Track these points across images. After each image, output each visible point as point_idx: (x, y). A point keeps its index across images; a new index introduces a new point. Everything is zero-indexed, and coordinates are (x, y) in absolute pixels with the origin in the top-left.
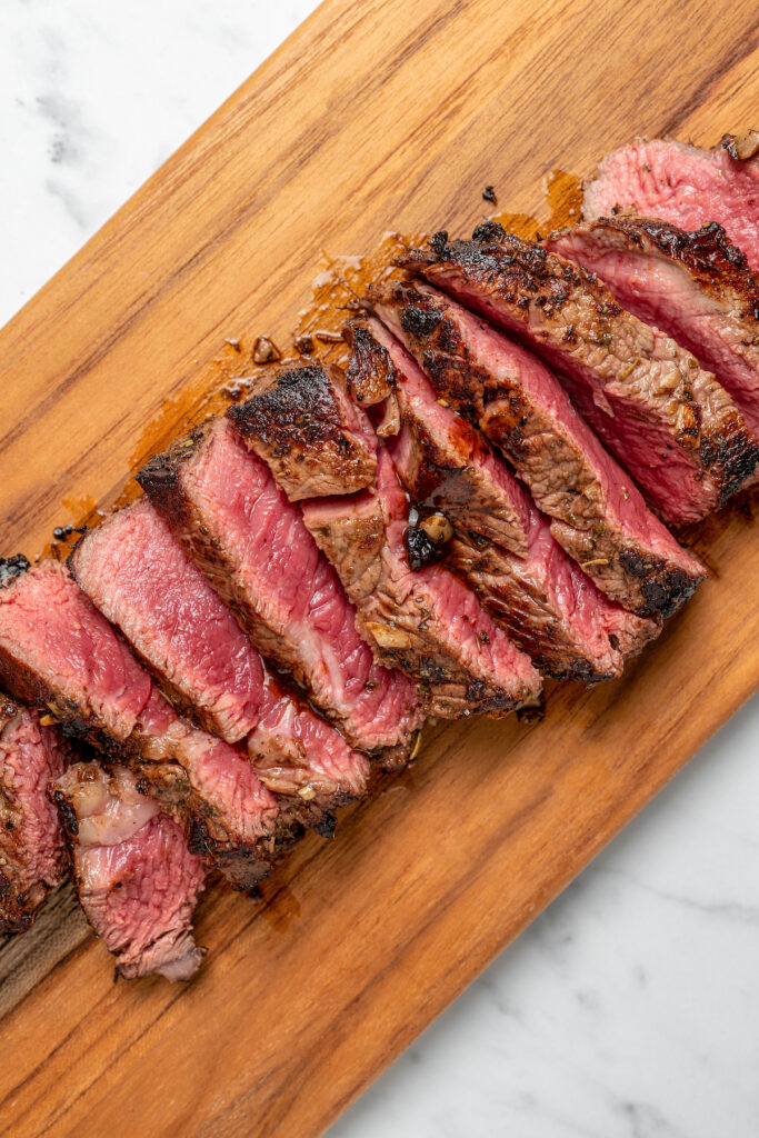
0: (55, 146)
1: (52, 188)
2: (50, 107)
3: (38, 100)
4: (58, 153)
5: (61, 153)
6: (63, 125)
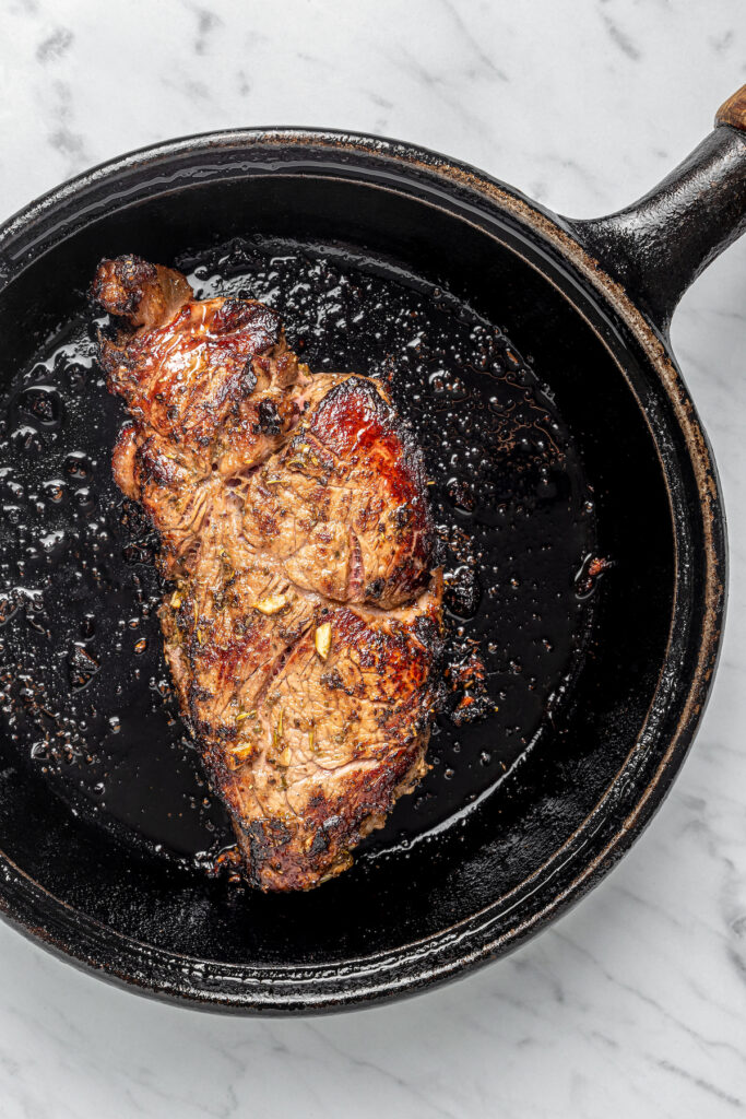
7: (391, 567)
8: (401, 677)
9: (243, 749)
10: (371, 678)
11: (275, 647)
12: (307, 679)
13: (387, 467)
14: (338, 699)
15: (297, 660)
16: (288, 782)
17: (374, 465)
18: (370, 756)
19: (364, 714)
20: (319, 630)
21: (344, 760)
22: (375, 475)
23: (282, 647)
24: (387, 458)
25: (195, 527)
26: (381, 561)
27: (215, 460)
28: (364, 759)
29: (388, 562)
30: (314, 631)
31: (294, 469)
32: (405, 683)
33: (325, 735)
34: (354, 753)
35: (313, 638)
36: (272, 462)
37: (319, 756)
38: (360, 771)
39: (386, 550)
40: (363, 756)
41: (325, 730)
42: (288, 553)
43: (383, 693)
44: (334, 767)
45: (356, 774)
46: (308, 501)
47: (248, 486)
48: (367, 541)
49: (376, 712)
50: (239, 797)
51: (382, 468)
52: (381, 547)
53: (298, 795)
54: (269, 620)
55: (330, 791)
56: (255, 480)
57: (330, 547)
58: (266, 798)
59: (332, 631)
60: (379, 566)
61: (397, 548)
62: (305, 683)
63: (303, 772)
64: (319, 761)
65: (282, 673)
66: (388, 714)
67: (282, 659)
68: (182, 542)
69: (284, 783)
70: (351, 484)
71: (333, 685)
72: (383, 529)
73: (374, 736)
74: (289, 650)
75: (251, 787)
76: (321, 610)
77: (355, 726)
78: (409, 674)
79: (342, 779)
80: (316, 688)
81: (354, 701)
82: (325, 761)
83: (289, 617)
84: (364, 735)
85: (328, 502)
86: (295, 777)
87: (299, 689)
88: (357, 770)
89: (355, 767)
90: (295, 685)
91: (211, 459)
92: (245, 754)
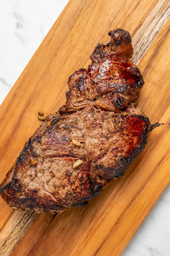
0: (17, 24)
1: (16, 34)
2: (15, 15)
3: (13, 13)
4: (17, 26)
5: (18, 26)
6: (19, 19)
7: (108, 167)
8: (83, 191)
9: (34, 161)
10: (77, 183)
11: (66, 151)
12: (64, 167)
13: (132, 145)
14: (65, 178)
15: (67, 160)
16: (34, 180)
17: (130, 141)
18: (57, 198)
19: (66, 188)
20: (79, 160)
21: (50, 191)
22: (128, 143)
23: (67, 153)
24: (134, 143)
25: (77, 108)
26: (107, 163)
27: (96, 98)
28: (54, 196)
29: (109, 164)
30: (78, 159)
31: (114, 121)
32: (82, 193)
33: (53, 182)
34: (54, 193)
35: (76, 160)
36: (111, 113)
37: (47, 184)
38: (51, 197)
39: (111, 162)
40: (55, 196)
41: (54, 181)
42: (92, 136)
43: (76, 189)
44: (47, 190)
45: (49, 197)
46: (109, 131)
47: (99, 112)
48: (110, 155)
49: (69, 191)
50: (20, 170)
51: (131, 144)
52: (111, 160)
53: (33, 185)
54: (72, 144)
55: (40, 193)
56: (102, 112)
57: (101, 145)
58: (25, 177)
59: (82, 164)
60: (106, 163)
61: (114, 164)
62: (62, 167)
63: (39, 182)
64: (45, 184)
65: (60, 159)
66: (71, 194)
67: (64, 156)
68: (71, 108)
69: (33, 179)
70: (121, 139)
71: (68, 175)
72: (116, 156)
73: (62, 195)
74: (68, 156)
75: (25, 171)
76: (85, 157)
77: (61, 188)
78: (85, 193)
79: (45, 194)
80: (63, 170)
81: (68, 183)
82: (46, 186)
83: (76, 150)
84: (60, 192)
85: (112, 136)
86: (36, 181)
87: (60, 166)
88: (51, 196)
89: (51, 195)
90: (60, 164)
91: (96, 96)
92: (33, 163)
